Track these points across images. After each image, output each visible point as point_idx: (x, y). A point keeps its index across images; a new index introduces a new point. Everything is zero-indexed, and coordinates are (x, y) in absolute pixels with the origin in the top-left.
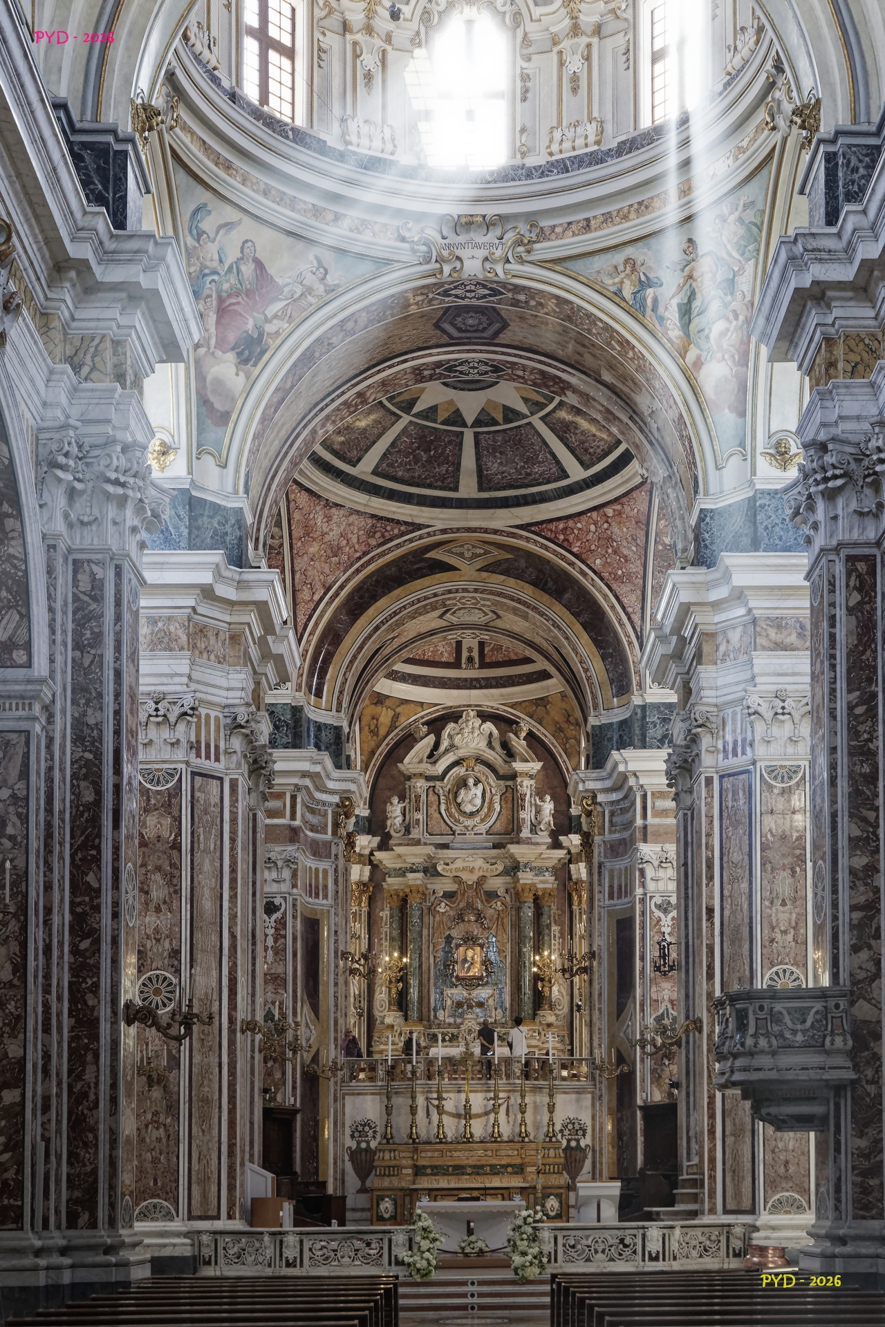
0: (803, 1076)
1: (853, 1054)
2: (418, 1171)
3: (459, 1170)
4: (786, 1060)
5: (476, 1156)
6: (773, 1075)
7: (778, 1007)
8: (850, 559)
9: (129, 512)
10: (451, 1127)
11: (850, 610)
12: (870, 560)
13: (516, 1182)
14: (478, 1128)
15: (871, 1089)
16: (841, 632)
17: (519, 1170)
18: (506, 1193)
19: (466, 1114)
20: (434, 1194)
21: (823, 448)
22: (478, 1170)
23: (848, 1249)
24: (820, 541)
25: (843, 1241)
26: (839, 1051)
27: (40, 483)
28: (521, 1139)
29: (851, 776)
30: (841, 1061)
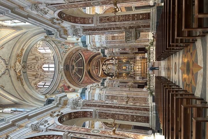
0: (134, 34)
1: (132, 29)
2: (144, 73)
3: (144, 69)
4: (133, 36)
5: (143, 67)
6: (134, 37)
7: (127, 37)
8: (84, 31)
9: (79, 101)
10: (140, 70)
11: (88, 31)
12: (84, 29)
13: (145, 64)
14: (140, 67)
15: (136, 26)
16: (91, 32)
17: (144, 63)
18: (146, 65)
19: (139, 68)
20: (146, 72)
21: (74, 34)
22: (144, 67)
23: (153, 28)
24: (82, 34)
25: (152, 29)
26: (132, 30)
27: (76, 109)
28: (141, 63)
29: (104, 30)
30: (133, 30)
